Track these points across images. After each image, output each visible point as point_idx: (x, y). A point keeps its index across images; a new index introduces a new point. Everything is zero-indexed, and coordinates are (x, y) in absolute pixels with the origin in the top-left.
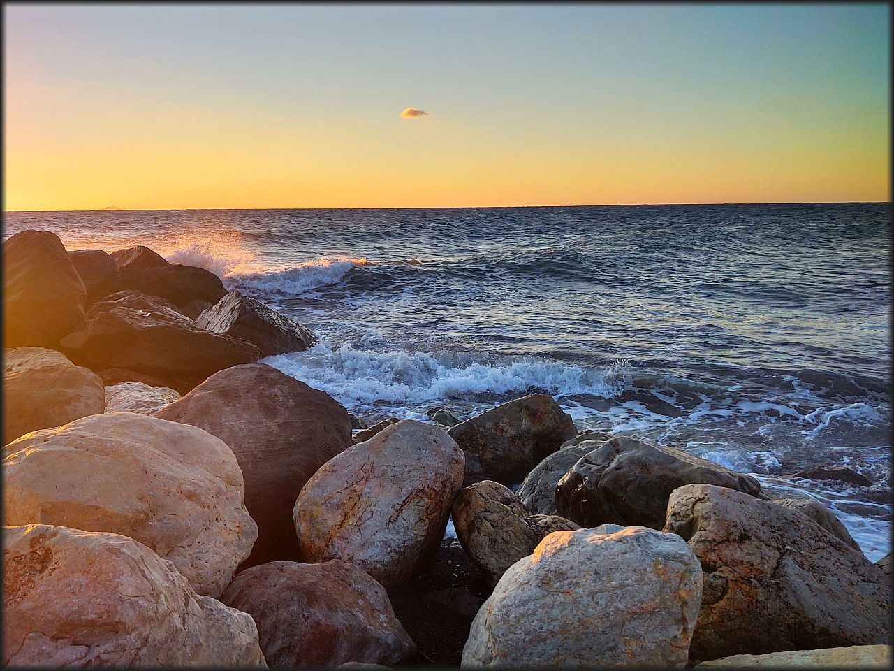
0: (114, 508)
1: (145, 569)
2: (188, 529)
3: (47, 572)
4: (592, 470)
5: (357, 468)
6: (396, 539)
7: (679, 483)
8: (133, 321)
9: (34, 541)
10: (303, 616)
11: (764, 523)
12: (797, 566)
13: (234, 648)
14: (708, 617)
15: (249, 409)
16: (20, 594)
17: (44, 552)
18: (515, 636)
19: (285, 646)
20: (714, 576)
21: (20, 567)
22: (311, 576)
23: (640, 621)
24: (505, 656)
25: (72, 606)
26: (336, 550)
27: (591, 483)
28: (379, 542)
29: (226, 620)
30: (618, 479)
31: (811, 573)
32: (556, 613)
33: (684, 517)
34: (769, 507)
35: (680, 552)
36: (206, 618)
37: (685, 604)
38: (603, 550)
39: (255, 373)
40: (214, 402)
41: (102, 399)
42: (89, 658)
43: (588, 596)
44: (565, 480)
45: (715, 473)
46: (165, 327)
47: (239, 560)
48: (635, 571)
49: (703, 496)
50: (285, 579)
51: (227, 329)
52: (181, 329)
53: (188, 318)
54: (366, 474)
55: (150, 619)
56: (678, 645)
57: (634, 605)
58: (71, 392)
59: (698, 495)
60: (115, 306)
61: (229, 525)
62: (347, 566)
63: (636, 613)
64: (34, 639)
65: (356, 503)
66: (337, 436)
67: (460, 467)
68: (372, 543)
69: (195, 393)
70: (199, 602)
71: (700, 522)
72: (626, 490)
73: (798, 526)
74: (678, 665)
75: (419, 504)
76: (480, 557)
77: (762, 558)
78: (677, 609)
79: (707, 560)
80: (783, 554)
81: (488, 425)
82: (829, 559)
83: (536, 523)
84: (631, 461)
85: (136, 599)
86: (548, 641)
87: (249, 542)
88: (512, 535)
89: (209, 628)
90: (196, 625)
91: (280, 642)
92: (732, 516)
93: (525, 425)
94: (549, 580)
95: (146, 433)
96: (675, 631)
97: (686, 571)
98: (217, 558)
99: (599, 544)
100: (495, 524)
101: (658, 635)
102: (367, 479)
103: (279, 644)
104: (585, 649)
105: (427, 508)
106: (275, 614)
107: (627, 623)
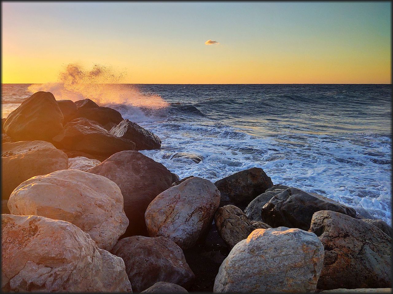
0: (67, 210)
1: (76, 237)
2: (98, 220)
3: (35, 235)
4: (278, 202)
5: (173, 197)
6: (189, 228)
7: (318, 209)
8: (83, 131)
9: (31, 222)
10: (146, 260)
11: (356, 229)
12: (371, 250)
13: (114, 272)
14: (328, 270)
15: (128, 170)
16: (24, 244)
17: (35, 227)
18: (237, 274)
19: (137, 272)
20: (332, 252)
21: (25, 233)
22: (150, 243)
23: (294, 271)
24: (233, 283)
25: (45, 251)
26: (163, 232)
27: (278, 208)
28: (182, 229)
29: (111, 260)
30: (290, 207)
31: (378, 253)
32: (256, 265)
33: (319, 225)
34: (359, 222)
35: (314, 241)
36: (102, 259)
37: (315, 264)
38: (278, 238)
39: (131, 154)
40: (113, 166)
41: (67, 163)
42: (51, 273)
43: (271, 258)
44: (266, 206)
45: (334, 206)
46: (96, 134)
47: (120, 234)
48: (293, 248)
49: (328, 216)
50: (139, 244)
51: (122, 135)
52: (103, 135)
53: (106, 130)
54: (176, 200)
55: (78, 258)
56: (311, 282)
57: (292, 263)
58: (54, 160)
59: (325, 215)
60: (75, 124)
61: (116, 219)
62: (166, 239)
63: (293, 267)
64: (30, 263)
65: (172, 212)
66: (166, 183)
67: (218, 199)
68: (178, 230)
69: (106, 162)
70: (100, 252)
71: (326, 228)
72: (293, 211)
73: (372, 231)
74: (312, 292)
75: (200, 214)
76: (226, 238)
77: (354, 245)
78: (312, 266)
79: (328, 245)
80: (364, 244)
81: (233, 180)
82: (387, 247)
83: (251, 224)
84: (296, 199)
85: (72, 249)
86: (252, 277)
87: (125, 227)
88: (240, 229)
89: (104, 263)
90: (98, 261)
91: (136, 270)
92: (341, 226)
93: (250, 181)
94: (254, 250)
95: (83, 178)
96: (311, 276)
97: (317, 249)
98: (111, 233)
99: (277, 235)
100: (233, 224)
101: (302, 278)
102: (177, 202)
103: (135, 271)
104: (269, 282)
105: (203, 216)
106: (134, 258)
107: (288, 271)
